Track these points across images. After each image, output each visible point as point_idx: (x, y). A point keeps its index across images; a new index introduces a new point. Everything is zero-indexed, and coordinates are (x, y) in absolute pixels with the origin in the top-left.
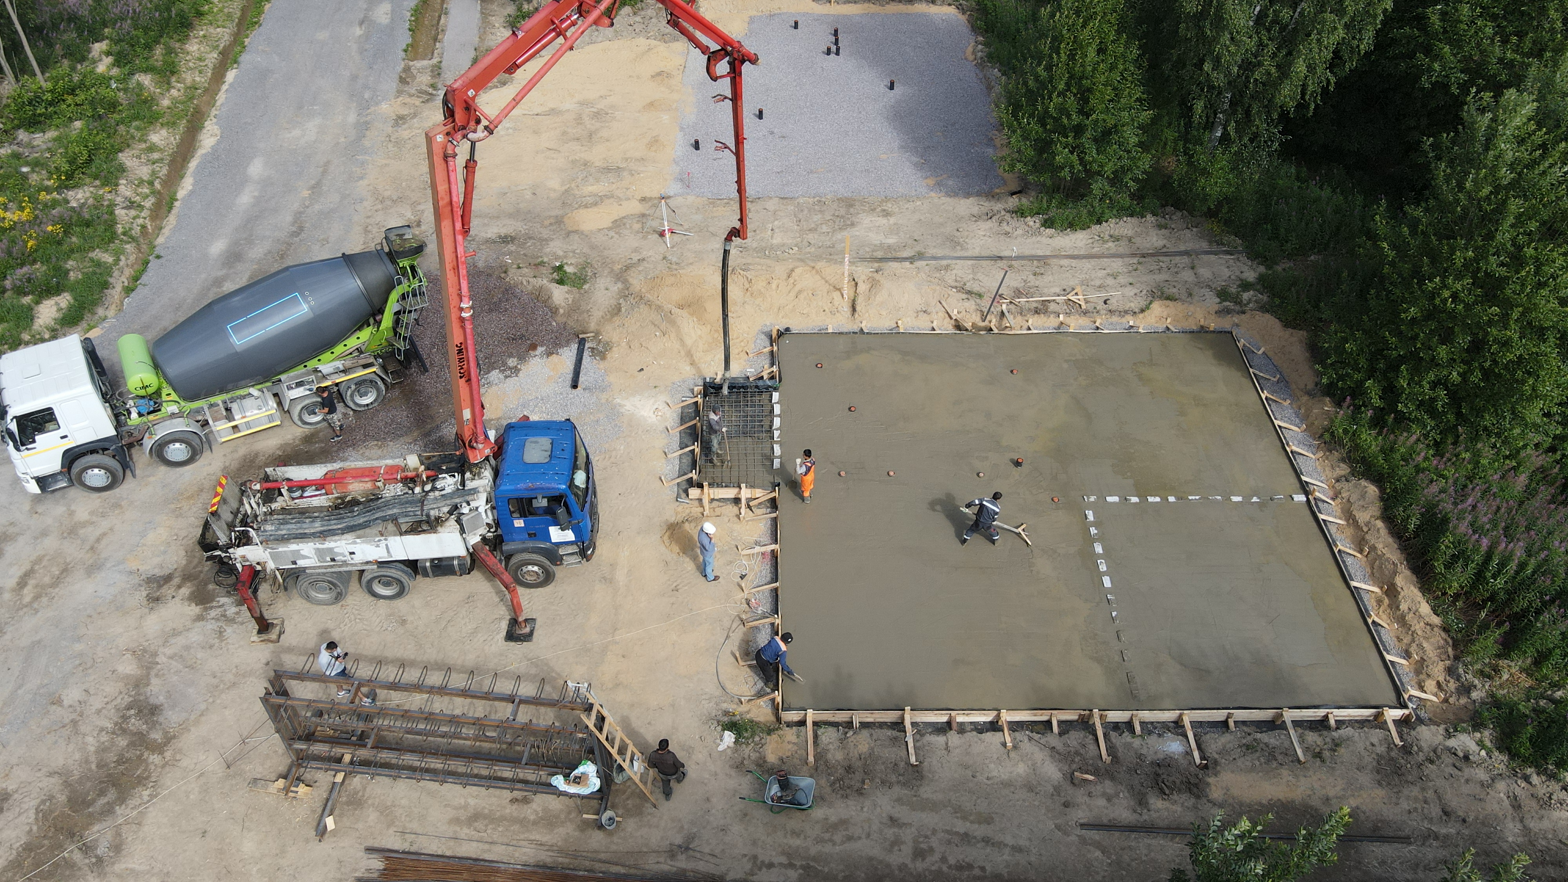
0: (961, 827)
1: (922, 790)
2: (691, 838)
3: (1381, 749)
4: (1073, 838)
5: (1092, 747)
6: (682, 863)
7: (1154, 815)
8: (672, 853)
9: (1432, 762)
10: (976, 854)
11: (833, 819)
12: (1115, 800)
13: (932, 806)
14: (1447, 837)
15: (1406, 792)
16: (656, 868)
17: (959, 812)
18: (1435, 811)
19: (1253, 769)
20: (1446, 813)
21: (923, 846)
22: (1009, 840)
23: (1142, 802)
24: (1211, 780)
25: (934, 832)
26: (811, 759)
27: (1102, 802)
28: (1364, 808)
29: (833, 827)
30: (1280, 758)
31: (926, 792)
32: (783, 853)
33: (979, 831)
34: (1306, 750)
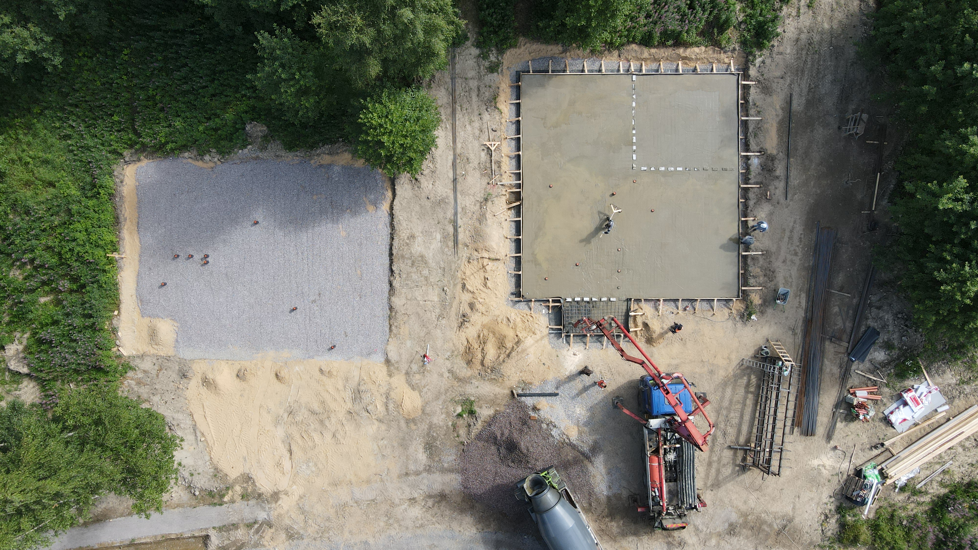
0: (786, 239)
1: (772, 251)
2: (790, 328)
3: (758, 90)
4: (791, 203)
5: (755, 190)
6: (799, 331)
7: (782, 174)
8: (795, 334)
9: (763, 75)
10: (796, 236)
11: (783, 281)
12: (777, 186)
13: (779, 248)
14: (791, 81)
15: (774, 88)
16: (800, 339)
17: (781, 239)
18: (781, 81)
19: (764, 137)
20: (782, 78)
21: (793, 252)
22: (792, 224)
23: (777, 177)
24: (769, 152)
25: (788, 248)
26: (760, 288)
27: (777, 191)
28: (780, 104)
29: (787, 282)
30: (759, 126)
31: (773, 249)
32: (795, 298)
33: (787, 233)
34: (757, 116)
